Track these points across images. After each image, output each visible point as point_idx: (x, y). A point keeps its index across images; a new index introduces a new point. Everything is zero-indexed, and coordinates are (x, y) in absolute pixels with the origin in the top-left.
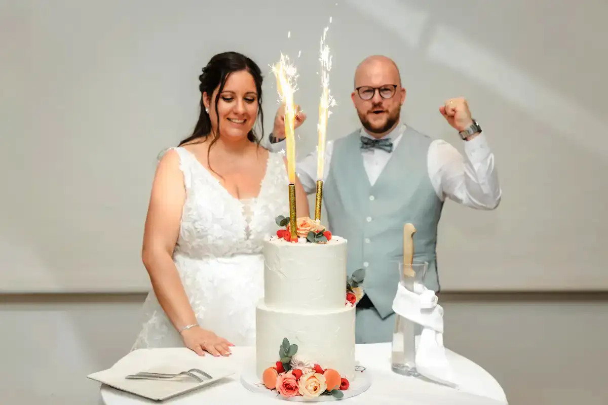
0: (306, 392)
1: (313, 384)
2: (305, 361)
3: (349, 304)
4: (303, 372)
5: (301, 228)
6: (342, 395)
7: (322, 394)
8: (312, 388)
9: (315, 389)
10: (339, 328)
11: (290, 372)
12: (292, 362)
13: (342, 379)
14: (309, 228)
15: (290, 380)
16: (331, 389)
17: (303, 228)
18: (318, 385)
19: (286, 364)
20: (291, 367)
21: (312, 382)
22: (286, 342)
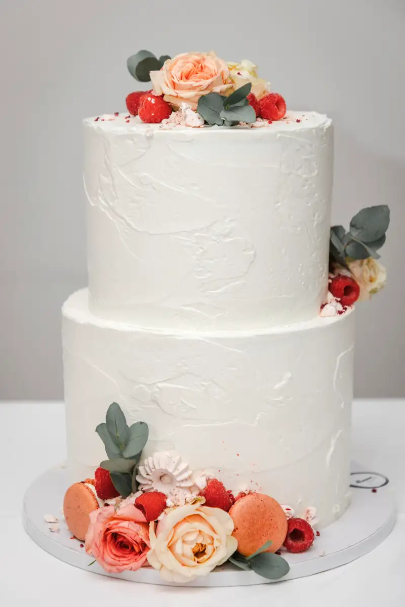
0: (169, 560)
1: (191, 538)
2: (176, 469)
3: (333, 305)
4: (169, 502)
5: (182, 82)
6: (286, 569)
7: (218, 568)
8: (189, 550)
9: (199, 553)
10: (289, 375)
11: (132, 499)
12: (141, 469)
13: (291, 522)
14: (209, 82)
15: (125, 524)
16: (250, 551)
17: (190, 82)
18: (206, 542)
19: (124, 474)
20: (138, 484)
21: (188, 533)
22: (115, 415)
